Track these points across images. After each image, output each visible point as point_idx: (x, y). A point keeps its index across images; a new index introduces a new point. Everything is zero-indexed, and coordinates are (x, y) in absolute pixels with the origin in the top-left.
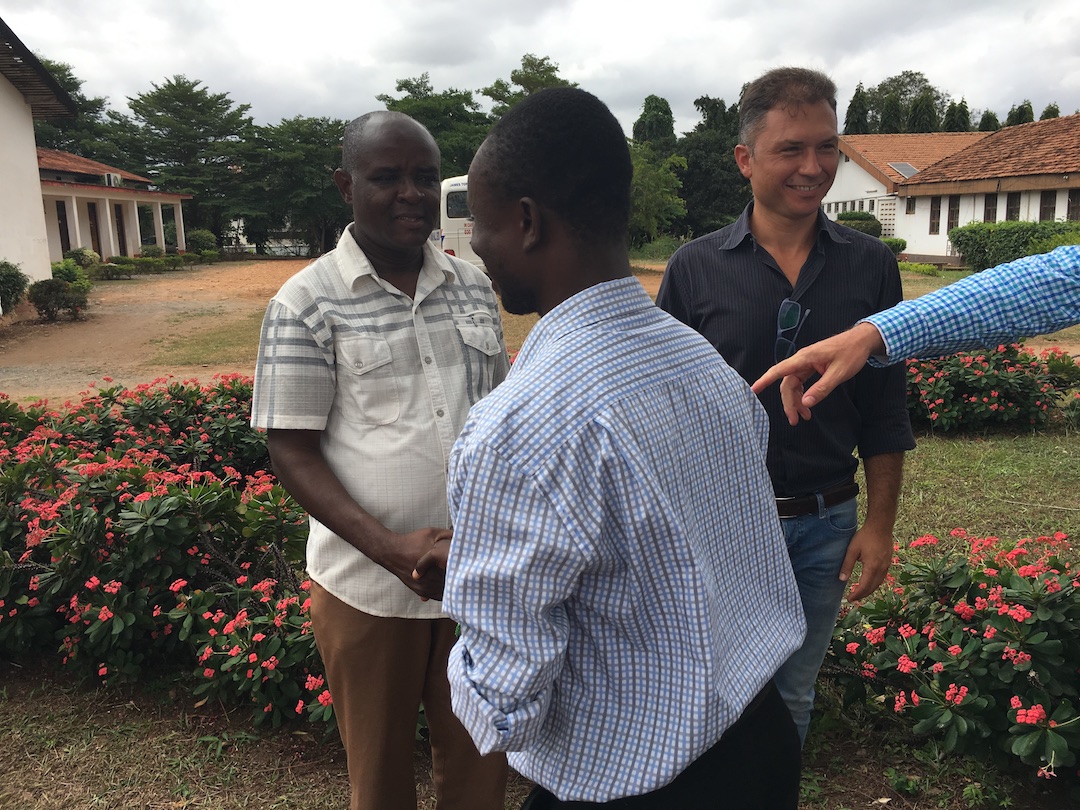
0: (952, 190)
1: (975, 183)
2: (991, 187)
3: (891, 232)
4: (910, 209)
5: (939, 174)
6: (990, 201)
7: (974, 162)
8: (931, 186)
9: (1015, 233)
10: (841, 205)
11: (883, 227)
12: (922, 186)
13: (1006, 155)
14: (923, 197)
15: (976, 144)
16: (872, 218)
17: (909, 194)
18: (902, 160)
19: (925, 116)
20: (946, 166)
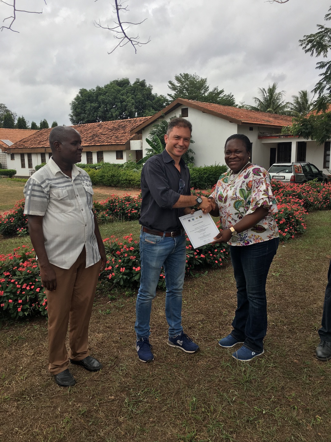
0: (29, 152)
1: (36, 149)
2: (43, 151)
3: (6, 167)
4: (12, 158)
5: (22, 145)
6: (43, 155)
7: (35, 141)
8: (20, 149)
11: (2, 165)
12: (16, 149)
14: (17, 154)
15: (34, 134)
17: (11, 152)
18: (6, 139)
19: (10, 122)
20: (24, 142)
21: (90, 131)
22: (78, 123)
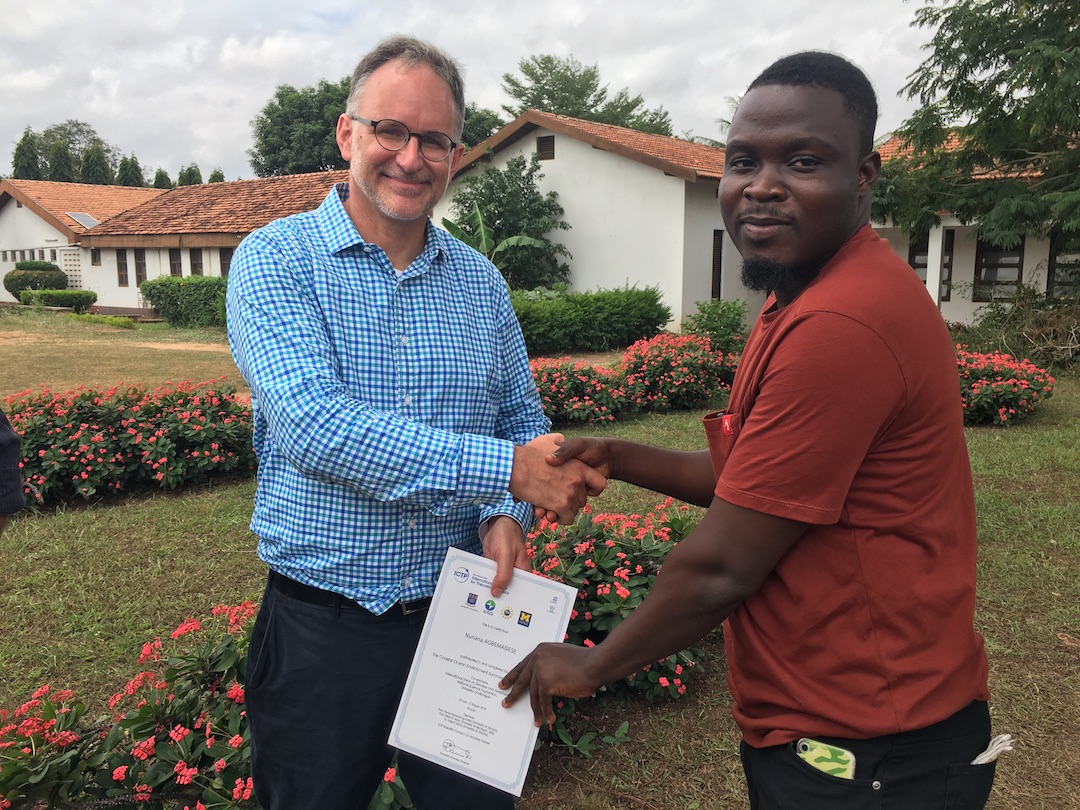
0: (139, 245)
1: (155, 237)
2: (174, 243)
3: (79, 284)
4: (96, 260)
5: (121, 226)
6: (174, 254)
7: (154, 217)
8: (114, 238)
9: (203, 287)
10: (18, 254)
11: (69, 278)
12: (105, 238)
13: (184, 213)
14: (108, 249)
15: (154, 200)
16: (56, 268)
17: (92, 245)
18: (80, 210)
19: (99, 168)
20: (127, 219)
21: (298, 194)
22: (270, 172)
